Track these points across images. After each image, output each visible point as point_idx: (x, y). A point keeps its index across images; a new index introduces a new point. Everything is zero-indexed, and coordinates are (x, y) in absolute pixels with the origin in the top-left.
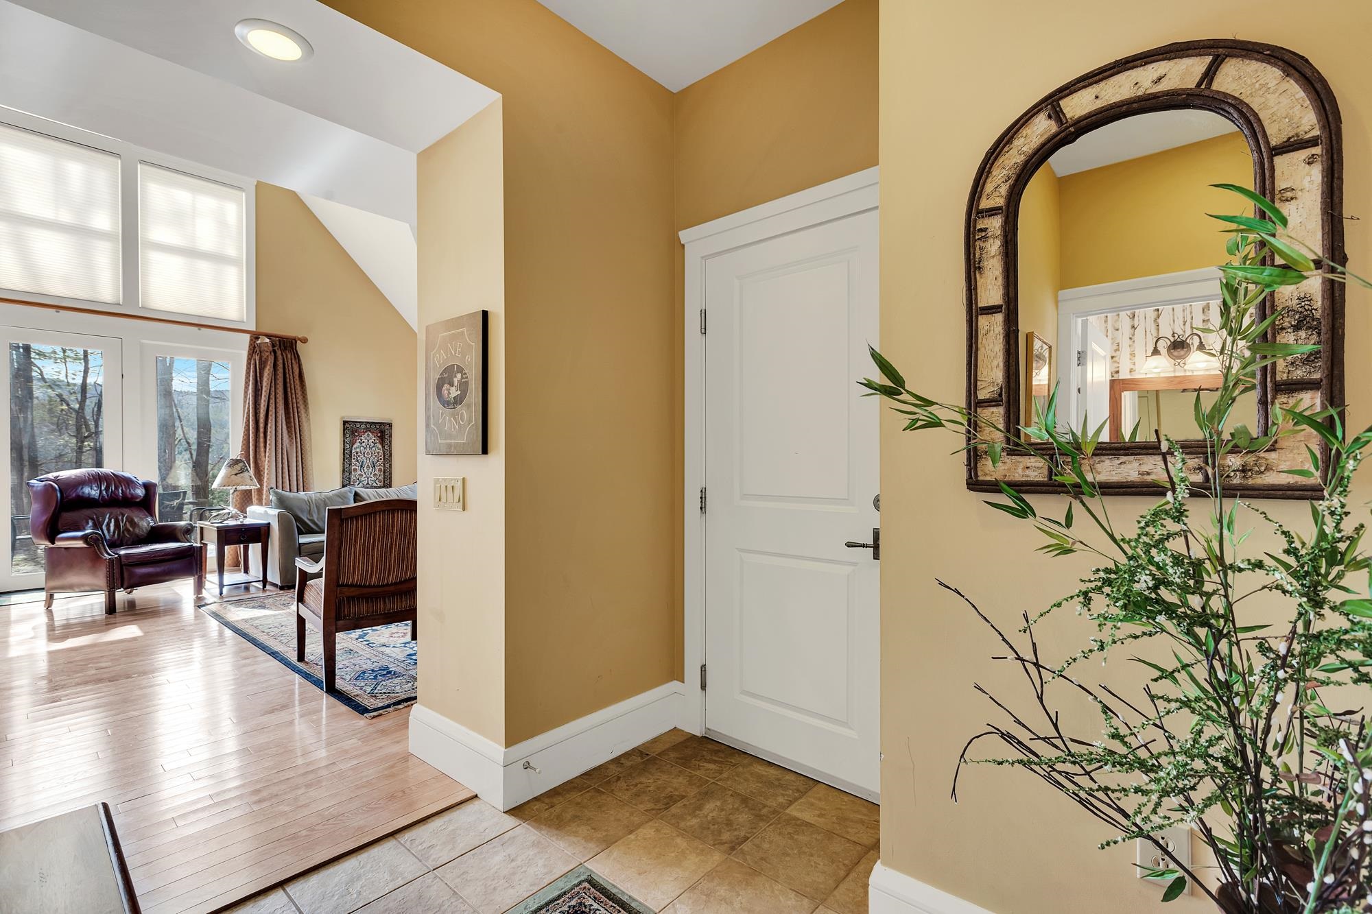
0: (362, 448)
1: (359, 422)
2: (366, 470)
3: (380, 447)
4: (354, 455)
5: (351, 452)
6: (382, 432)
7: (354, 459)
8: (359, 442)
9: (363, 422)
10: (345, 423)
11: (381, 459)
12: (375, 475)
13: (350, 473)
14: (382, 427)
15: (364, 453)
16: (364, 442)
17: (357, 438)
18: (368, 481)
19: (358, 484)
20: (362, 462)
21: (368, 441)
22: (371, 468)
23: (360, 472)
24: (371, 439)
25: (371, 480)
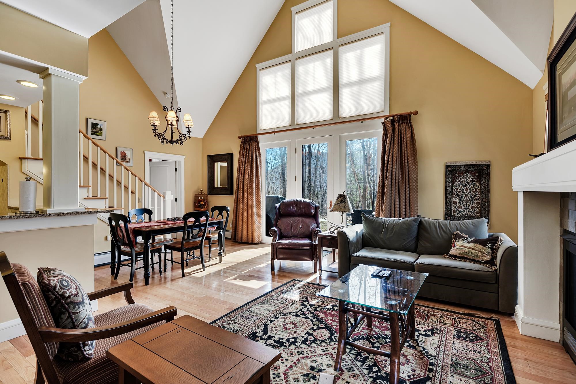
0: (461, 186)
1: (459, 166)
2: (464, 203)
3: (478, 184)
4: (455, 191)
5: (452, 189)
6: (480, 172)
7: (454, 194)
8: (459, 181)
9: (462, 165)
10: (447, 167)
11: (479, 194)
12: (473, 207)
13: (451, 205)
14: (481, 168)
15: (463, 190)
16: (463, 181)
17: (457, 178)
18: (466, 212)
19: (458, 214)
20: (462, 196)
21: (467, 180)
22: (469, 202)
23: (459, 205)
24: (469, 178)
25: (469, 211)
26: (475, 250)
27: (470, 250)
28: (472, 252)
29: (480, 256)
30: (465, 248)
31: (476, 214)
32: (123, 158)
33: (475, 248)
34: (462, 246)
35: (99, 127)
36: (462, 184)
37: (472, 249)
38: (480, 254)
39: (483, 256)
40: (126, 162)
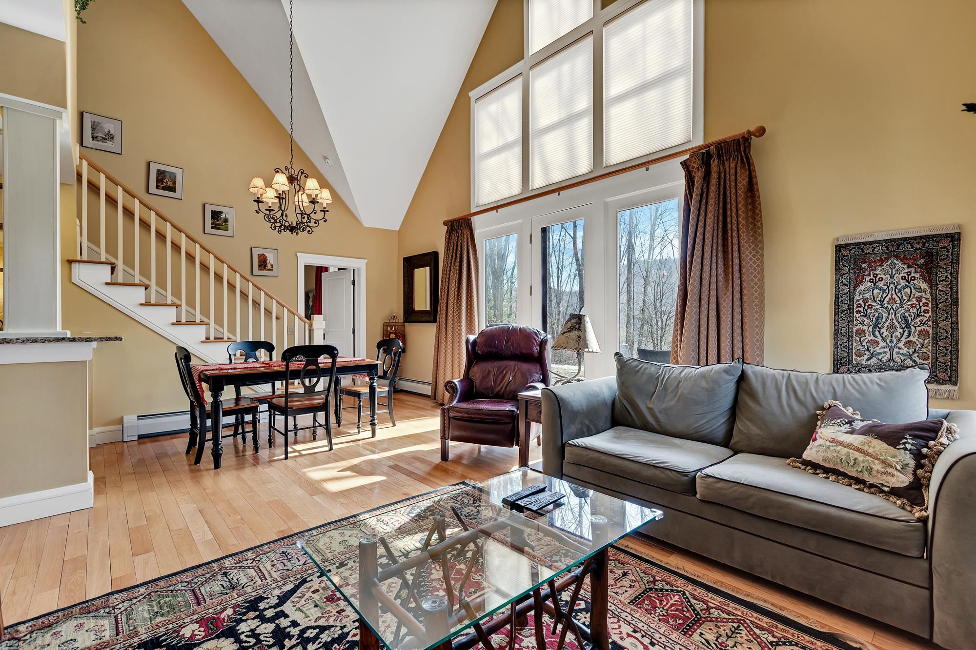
0: (876, 291)
1: (871, 243)
2: (886, 334)
3: (924, 285)
4: (859, 306)
5: (851, 299)
6: (932, 255)
7: (858, 312)
8: (871, 281)
9: (880, 242)
10: (839, 248)
12: (909, 344)
13: (850, 338)
14: (930, 245)
15: (882, 301)
16: (881, 279)
17: (866, 273)
18: (891, 355)
19: (868, 359)
20: (878, 318)
21: (892, 277)
22: (900, 330)
23: (872, 337)
24: (898, 272)
25: (898, 353)
26: (866, 453)
27: (851, 451)
28: (855, 459)
29: (878, 472)
30: (839, 448)
31: (917, 360)
32: (262, 263)
33: (865, 448)
34: (833, 441)
35: (223, 216)
36: (880, 289)
37: (858, 450)
38: (877, 466)
39: (886, 473)
40: (266, 270)
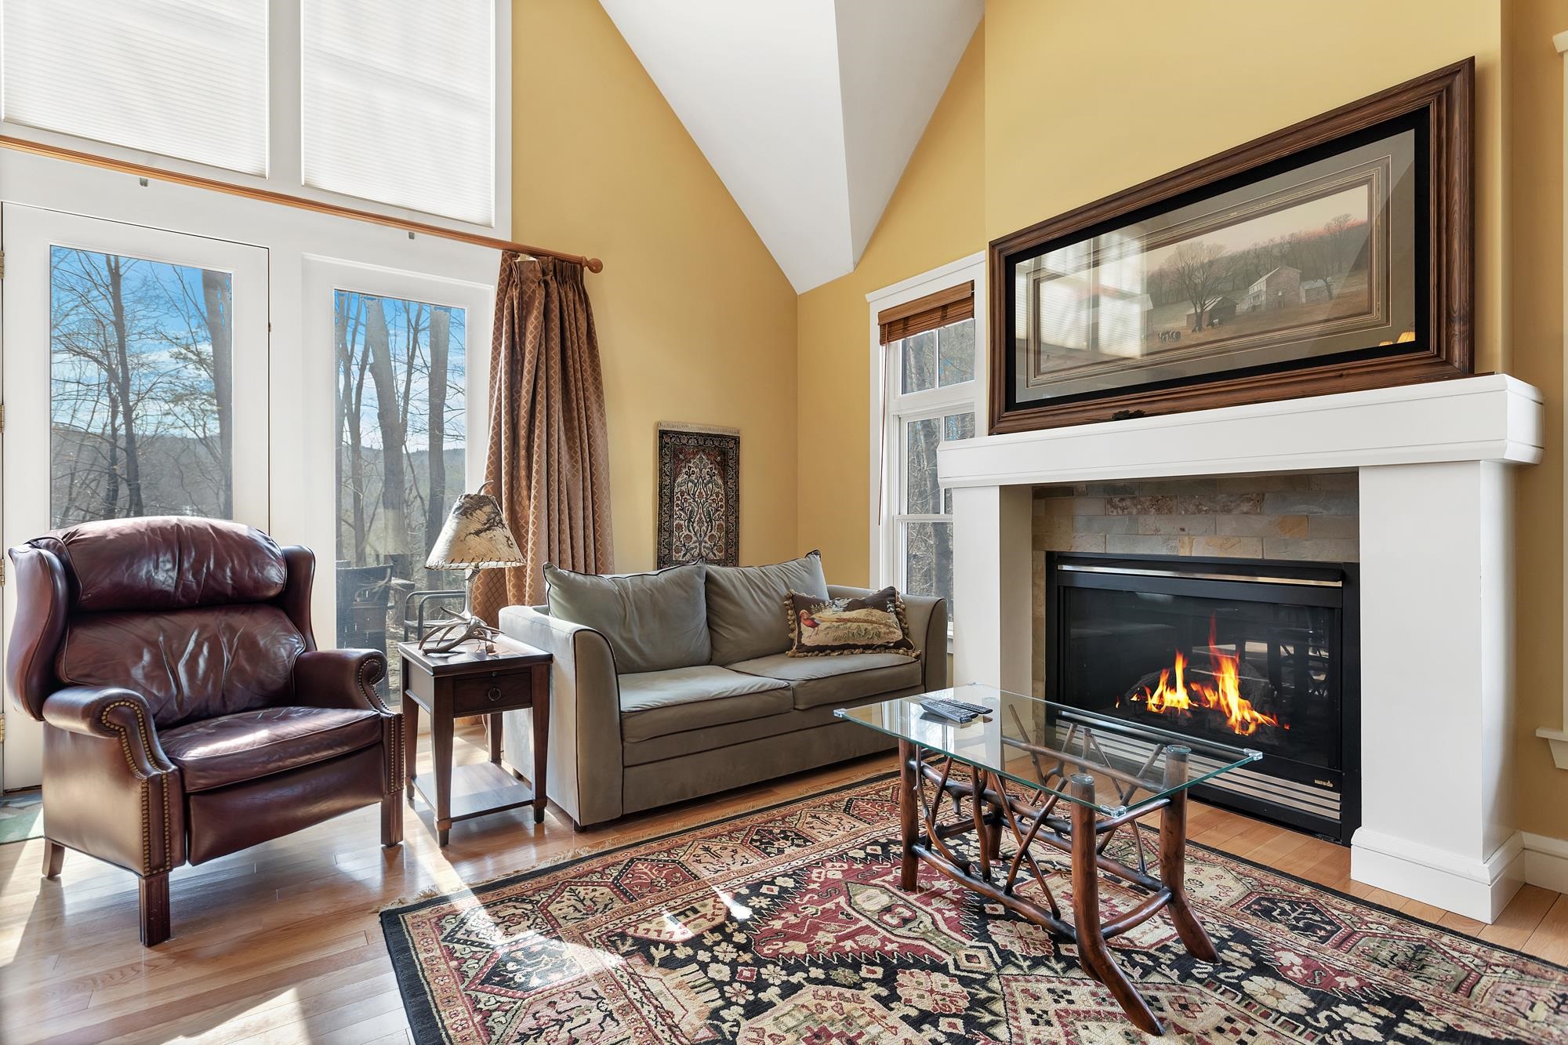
0: (690, 484)
1: (686, 434)
2: (697, 528)
3: (720, 482)
4: (678, 499)
5: (672, 492)
6: (723, 453)
7: (678, 505)
8: (687, 473)
9: (693, 434)
10: (663, 434)
11: (721, 506)
12: (712, 537)
13: (671, 533)
14: (724, 444)
15: (694, 495)
16: (693, 473)
17: (683, 465)
18: (700, 549)
19: (685, 555)
20: (691, 511)
21: (701, 471)
22: (706, 524)
23: (688, 532)
24: (705, 468)
25: (704, 547)
26: (872, 622)
27: (860, 624)
28: (866, 629)
29: (885, 633)
30: (849, 624)
31: (716, 552)
33: (870, 618)
34: (839, 620)
36: (692, 482)
37: (864, 621)
38: (883, 630)
39: (890, 632)
